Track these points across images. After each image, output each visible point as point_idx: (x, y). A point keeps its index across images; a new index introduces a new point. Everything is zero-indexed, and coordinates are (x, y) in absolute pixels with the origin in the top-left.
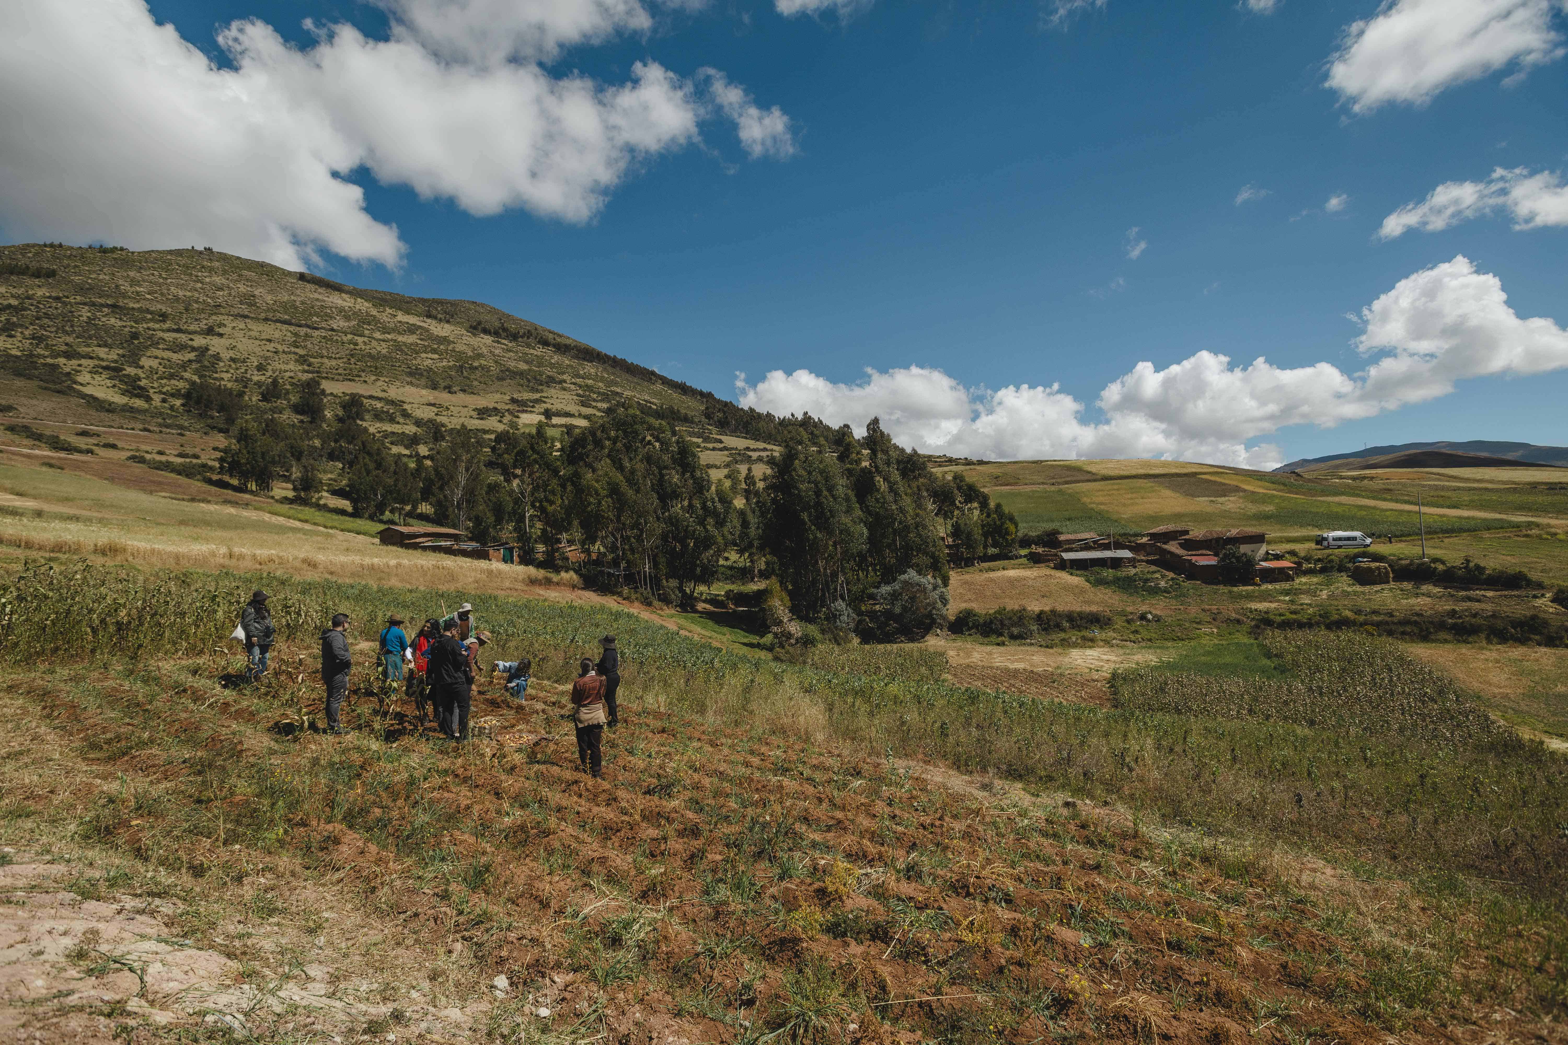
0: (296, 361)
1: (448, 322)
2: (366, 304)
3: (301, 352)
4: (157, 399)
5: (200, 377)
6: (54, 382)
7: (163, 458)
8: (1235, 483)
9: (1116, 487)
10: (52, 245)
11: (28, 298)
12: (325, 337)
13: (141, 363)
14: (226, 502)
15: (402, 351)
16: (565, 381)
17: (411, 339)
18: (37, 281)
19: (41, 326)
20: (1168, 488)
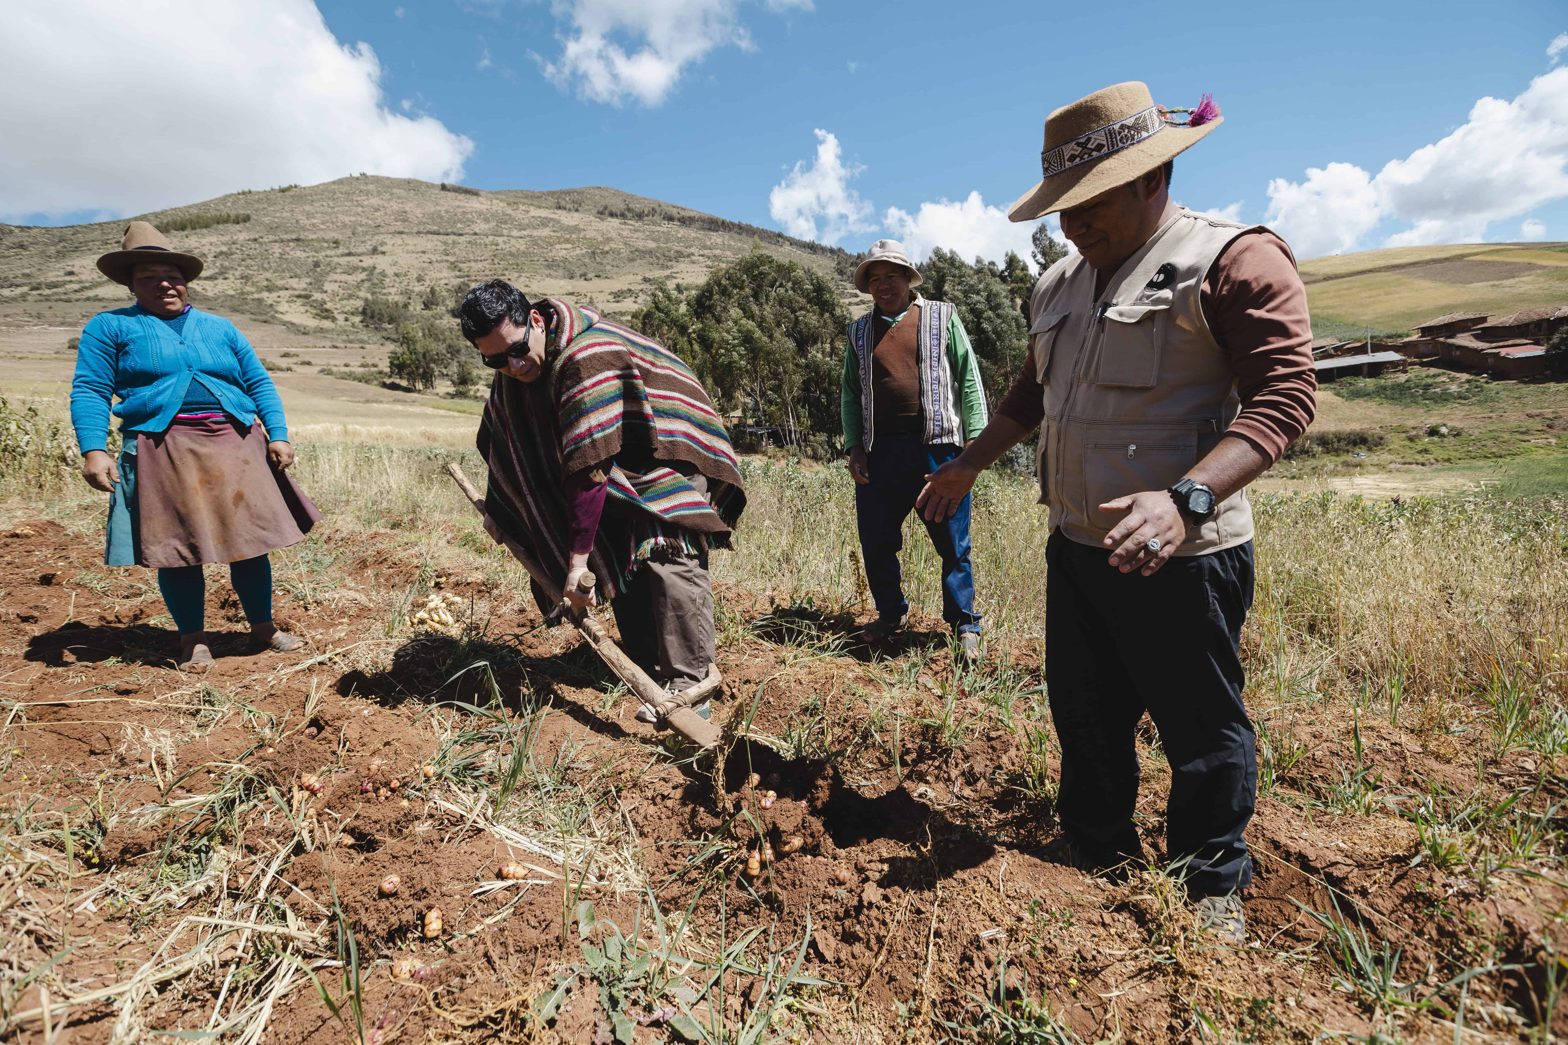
0: (449, 268)
1: (577, 210)
2: (501, 204)
3: (452, 259)
4: (341, 318)
5: (373, 294)
6: (261, 314)
7: (347, 369)
8: (1526, 260)
9: (1346, 286)
10: (244, 193)
11: (234, 243)
12: (470, 242)
13: (325, 289)
14: (396, 401)
15: (538, 245)
16: (693, 254)
17: (545, 232)
18: (238, 227)
19: (247, 267)
20: (1424, 277)
